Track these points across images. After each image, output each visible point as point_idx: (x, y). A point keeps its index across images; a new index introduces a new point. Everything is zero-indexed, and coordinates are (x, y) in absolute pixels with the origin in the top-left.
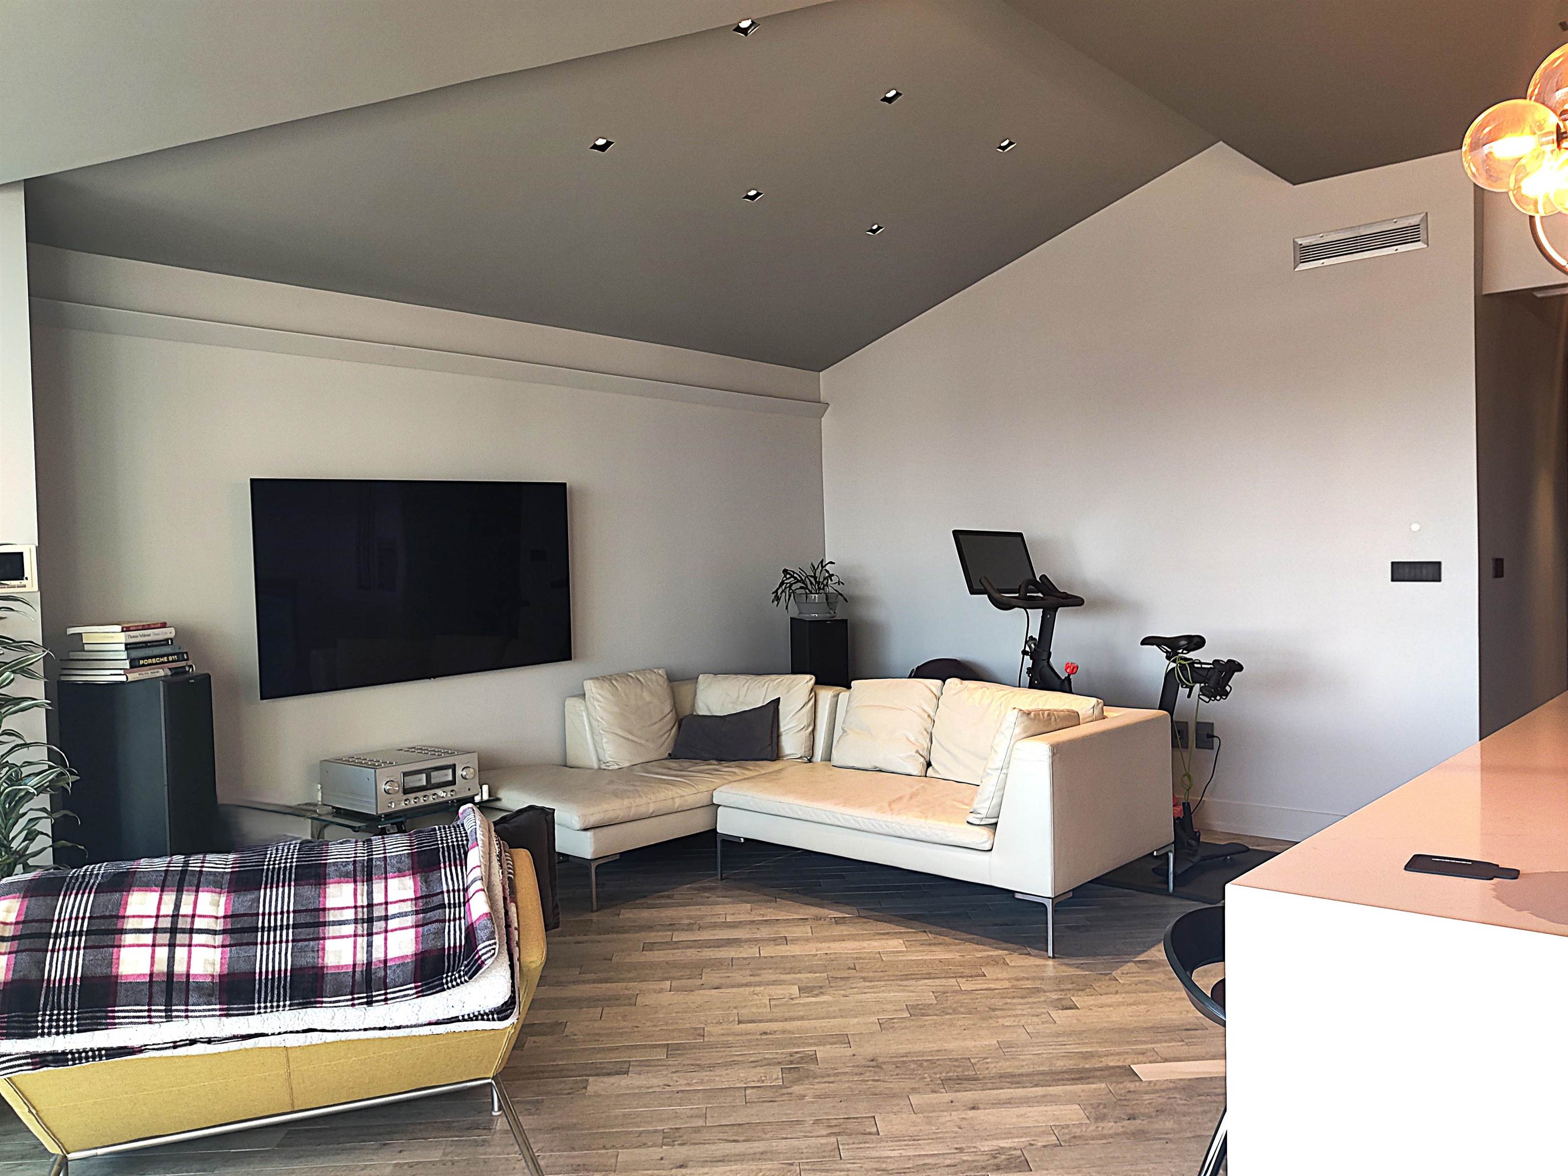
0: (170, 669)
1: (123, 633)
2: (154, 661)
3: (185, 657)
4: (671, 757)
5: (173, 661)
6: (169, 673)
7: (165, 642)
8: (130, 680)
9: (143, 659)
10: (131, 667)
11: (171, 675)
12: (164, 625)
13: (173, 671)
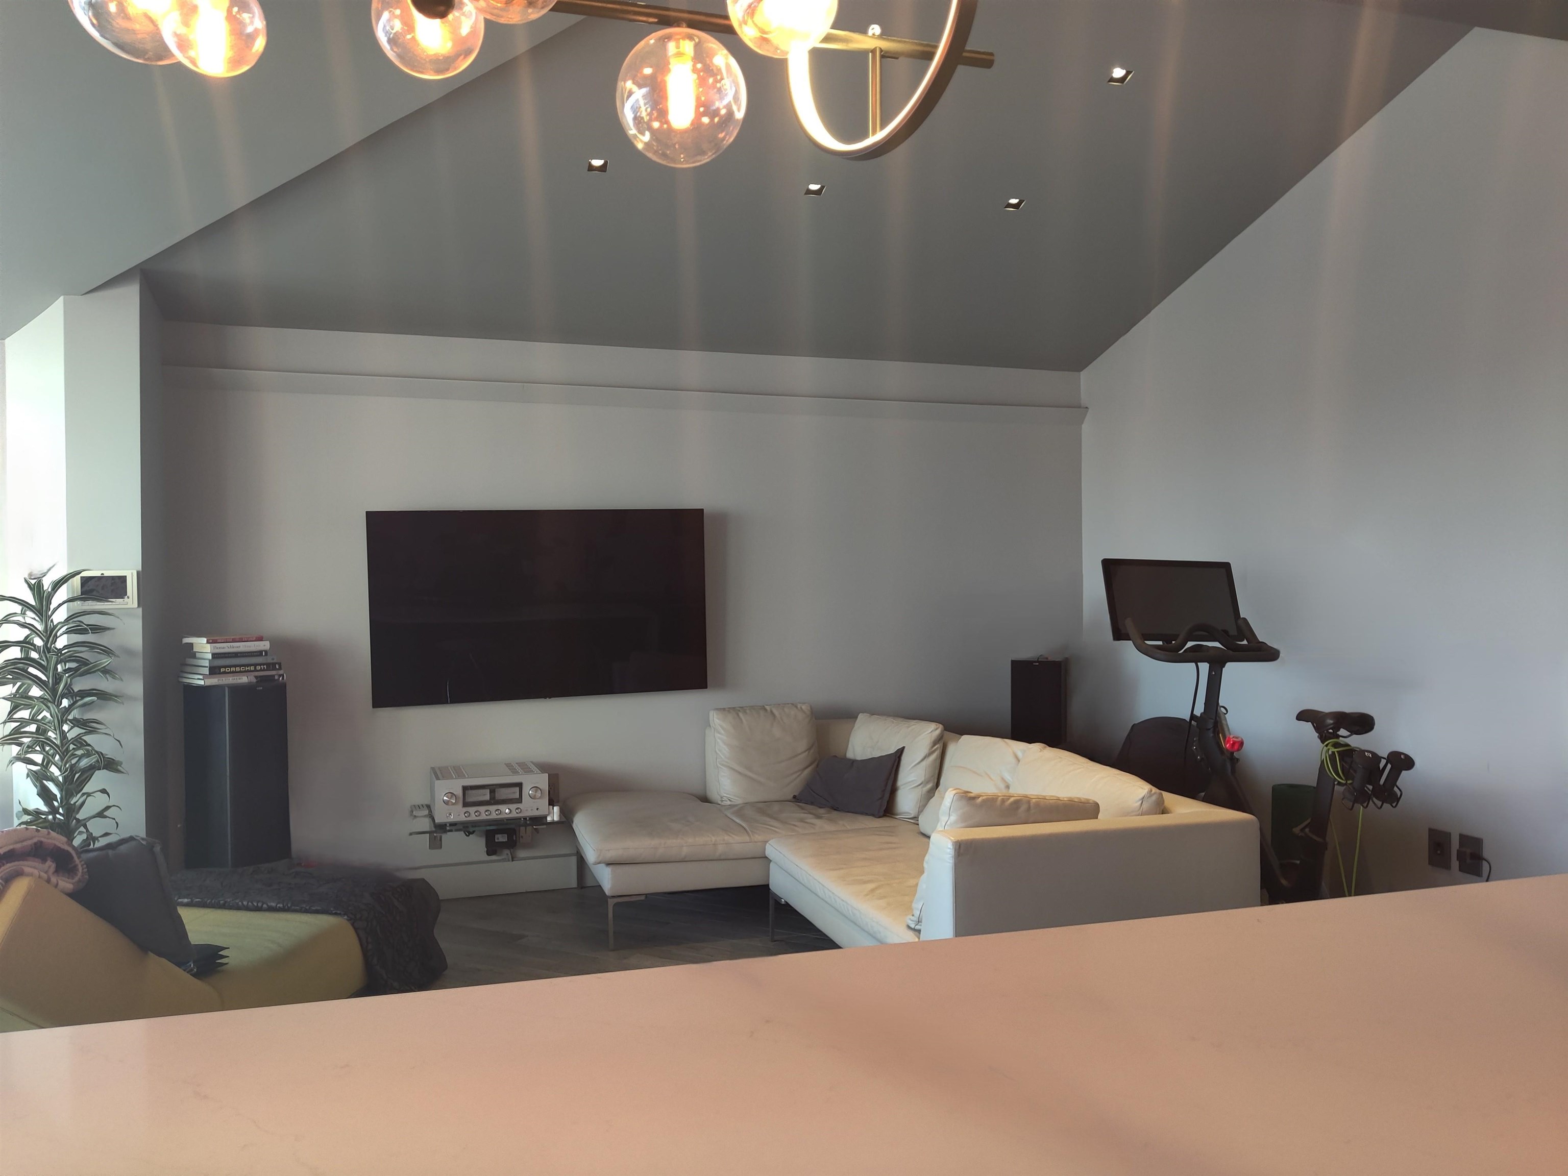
0: (256, 677)
1: (209, 645)
2: (238, 669)
3: (277, 667)
4: (796, 799)
5: (261, 670)
6: (254, 680)
7: (259, 653)
8: (207, 684)
9: (225, 667)
10: (210, 674)
11: (256, 682)
12: (260, 639)
13: (259, 679)
